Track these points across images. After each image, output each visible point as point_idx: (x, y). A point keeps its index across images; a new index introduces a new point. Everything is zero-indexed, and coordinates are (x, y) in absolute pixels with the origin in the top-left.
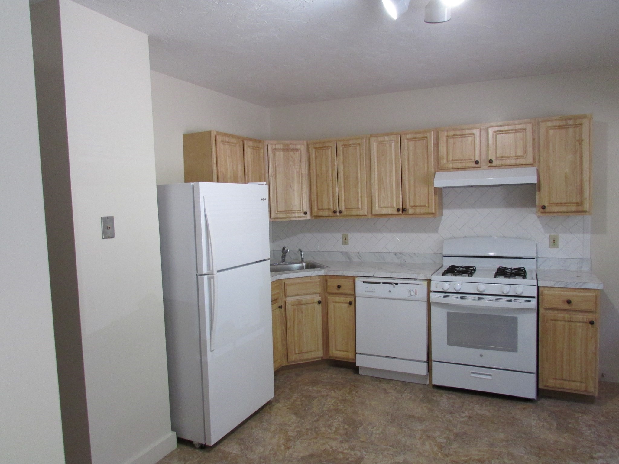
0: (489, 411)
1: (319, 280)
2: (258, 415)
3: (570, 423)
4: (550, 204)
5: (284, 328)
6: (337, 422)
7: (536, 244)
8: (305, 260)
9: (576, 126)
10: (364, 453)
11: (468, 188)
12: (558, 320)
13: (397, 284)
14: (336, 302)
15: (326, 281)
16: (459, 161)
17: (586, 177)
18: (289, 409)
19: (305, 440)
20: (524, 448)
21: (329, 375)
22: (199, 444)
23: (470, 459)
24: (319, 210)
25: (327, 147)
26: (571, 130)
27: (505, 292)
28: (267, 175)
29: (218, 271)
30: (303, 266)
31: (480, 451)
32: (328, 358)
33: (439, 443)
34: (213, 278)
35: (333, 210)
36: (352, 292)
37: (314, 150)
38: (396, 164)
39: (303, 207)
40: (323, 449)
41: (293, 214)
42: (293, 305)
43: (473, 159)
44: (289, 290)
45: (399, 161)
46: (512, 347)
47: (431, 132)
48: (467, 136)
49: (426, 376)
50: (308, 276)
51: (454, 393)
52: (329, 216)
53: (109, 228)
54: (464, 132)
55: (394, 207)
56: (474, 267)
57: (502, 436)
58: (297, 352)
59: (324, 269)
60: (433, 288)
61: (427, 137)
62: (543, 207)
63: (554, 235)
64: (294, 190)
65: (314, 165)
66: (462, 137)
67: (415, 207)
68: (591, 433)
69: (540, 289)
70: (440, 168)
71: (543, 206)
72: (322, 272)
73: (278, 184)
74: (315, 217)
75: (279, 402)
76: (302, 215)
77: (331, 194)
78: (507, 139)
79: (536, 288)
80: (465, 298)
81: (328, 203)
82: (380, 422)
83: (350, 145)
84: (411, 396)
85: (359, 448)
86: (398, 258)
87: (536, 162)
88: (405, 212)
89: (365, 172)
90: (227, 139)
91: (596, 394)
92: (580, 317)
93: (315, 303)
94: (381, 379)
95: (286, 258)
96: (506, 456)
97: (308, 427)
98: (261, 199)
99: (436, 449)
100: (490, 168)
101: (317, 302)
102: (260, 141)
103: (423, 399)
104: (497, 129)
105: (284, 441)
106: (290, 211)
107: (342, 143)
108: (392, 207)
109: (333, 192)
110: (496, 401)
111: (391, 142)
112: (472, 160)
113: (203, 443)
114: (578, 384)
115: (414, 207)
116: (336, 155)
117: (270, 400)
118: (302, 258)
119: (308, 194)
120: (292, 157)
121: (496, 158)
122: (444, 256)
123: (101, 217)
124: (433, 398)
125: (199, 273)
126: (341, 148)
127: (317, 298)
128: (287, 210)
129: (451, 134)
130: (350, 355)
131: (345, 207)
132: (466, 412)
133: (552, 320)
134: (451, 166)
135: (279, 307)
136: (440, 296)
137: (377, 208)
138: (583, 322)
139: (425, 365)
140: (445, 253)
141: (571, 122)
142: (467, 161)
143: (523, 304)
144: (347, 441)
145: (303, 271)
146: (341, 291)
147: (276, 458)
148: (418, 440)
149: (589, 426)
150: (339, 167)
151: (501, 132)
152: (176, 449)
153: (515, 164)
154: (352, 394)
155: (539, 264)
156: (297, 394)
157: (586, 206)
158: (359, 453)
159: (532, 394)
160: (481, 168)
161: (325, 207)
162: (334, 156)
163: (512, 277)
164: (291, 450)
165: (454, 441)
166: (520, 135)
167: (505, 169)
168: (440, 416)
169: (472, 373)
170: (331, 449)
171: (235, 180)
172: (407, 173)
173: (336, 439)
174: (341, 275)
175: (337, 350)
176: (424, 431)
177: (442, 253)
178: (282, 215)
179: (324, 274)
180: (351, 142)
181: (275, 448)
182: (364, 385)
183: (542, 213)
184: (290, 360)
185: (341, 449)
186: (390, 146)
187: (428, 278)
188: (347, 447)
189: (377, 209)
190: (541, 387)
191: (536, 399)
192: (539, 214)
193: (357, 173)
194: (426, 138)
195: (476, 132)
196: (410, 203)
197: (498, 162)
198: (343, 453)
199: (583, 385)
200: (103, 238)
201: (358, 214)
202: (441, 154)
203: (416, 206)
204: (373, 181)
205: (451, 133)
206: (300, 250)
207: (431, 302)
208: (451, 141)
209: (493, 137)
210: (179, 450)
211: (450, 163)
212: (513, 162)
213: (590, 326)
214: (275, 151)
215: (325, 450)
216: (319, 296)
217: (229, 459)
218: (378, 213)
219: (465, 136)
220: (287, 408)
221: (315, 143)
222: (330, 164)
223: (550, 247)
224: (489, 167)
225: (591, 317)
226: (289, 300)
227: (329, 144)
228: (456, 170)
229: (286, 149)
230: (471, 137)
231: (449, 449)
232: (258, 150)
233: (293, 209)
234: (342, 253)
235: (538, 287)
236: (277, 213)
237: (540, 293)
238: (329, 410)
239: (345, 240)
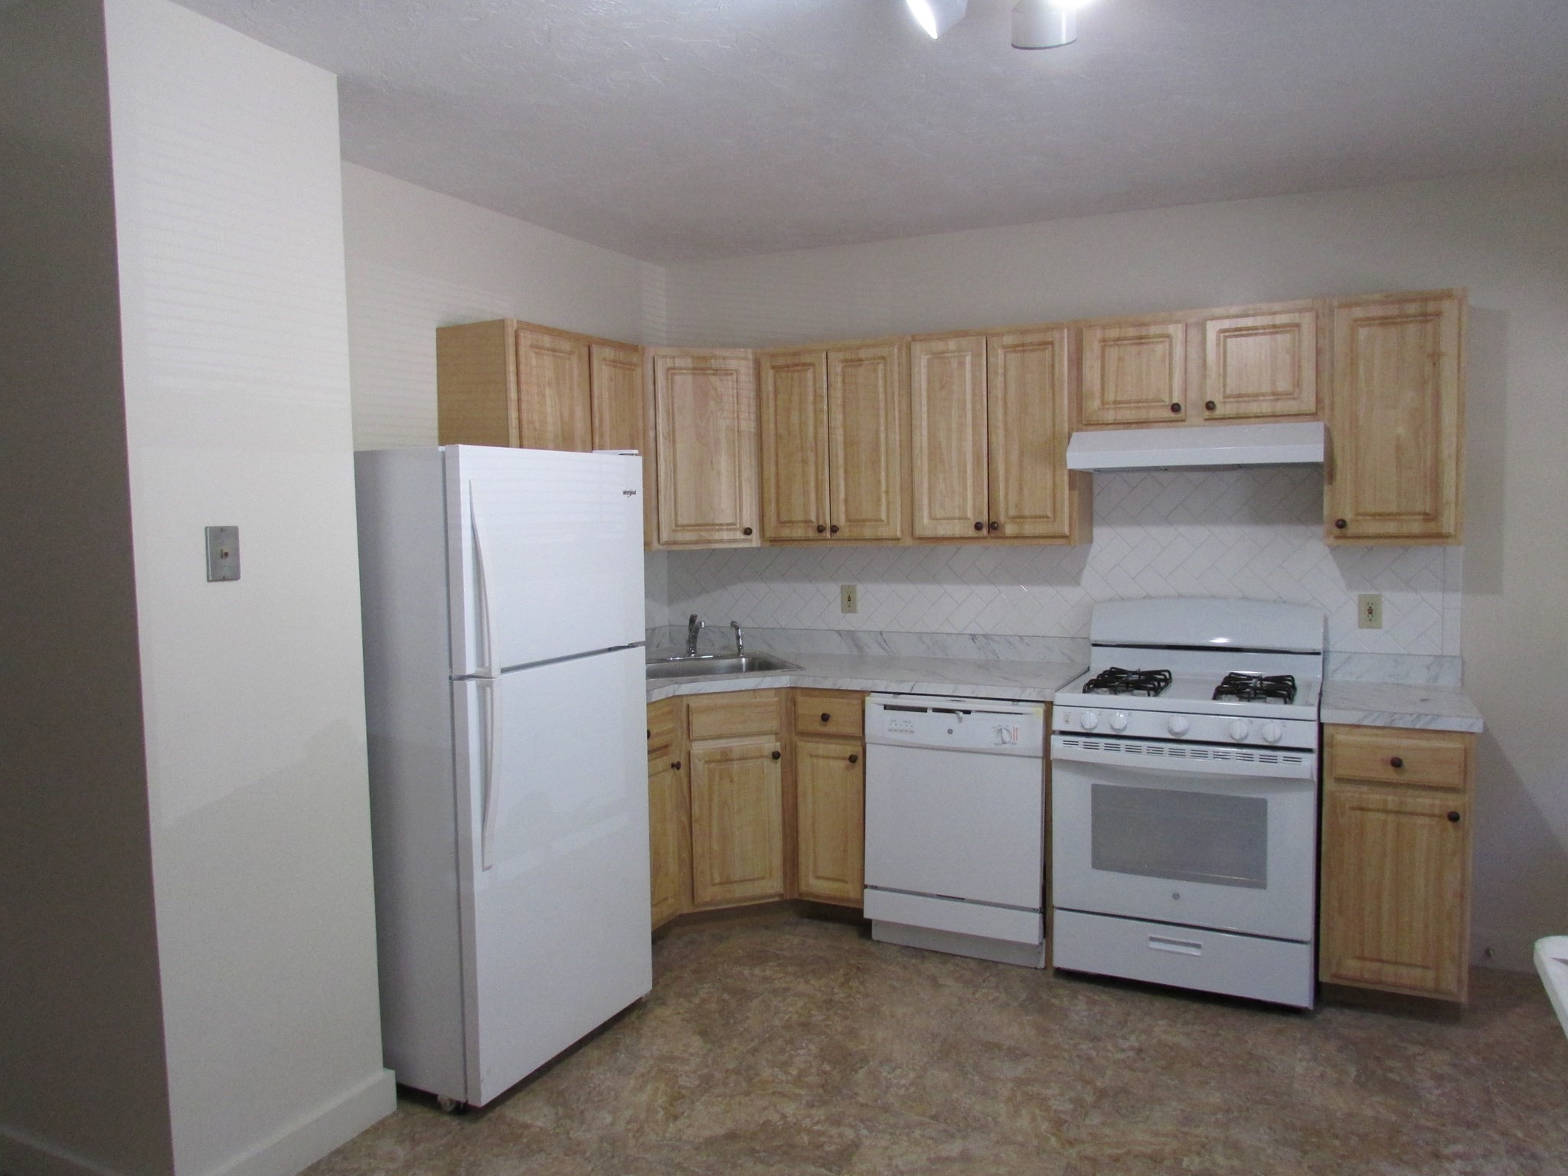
0: (1188, 1035)
1: (777, 699)
2: (608, 1035)
3: (1391, 1070)
4: (1358, 514)
5: (684, 818)
6: (805, 1054)
7: (1325, 616)
8: (746, 650)
9: (1425, 317)
10: (865, 1132)
11: (1155, 474)
12: (1369, 810)
13: (967, 712)
14: (817, 756)
15: (794, 703)
16: (1132, 405)
17: (1448, 449)
18: (686, 1021)
19: (720, 1099)
20: (1268, 1131)
21: (796, 941)
22: (451, 1101)
23: (1128, 1153)
24: (780, 523)
25: (804, 365)
26: (1412, 329)
27: (1237, 737)
28: (652, 434)
29: (504, 671)
30: (742, 666)
31: (1156, 1134)
32: (796, 896)
33: (1055, 1111)
34: (491, 685)
35: (815, 525)
36: (857, 731)
37: (771, 373)
38: (974, 409)
39: (741, 516)
40: (761, 1122)
41: (717, 533)
42: (708, 762)
43: (1167, 399)
44: (699, 724)
45: (982, 404)
46: (1254, 875)
47: (1063, 329)
48: (1151, 340)
49: (1037, 946)
50: (748, 690)
51: (1107, 989)
52: (807, 540)
53: (226, 554)
54: (1144, 331)
55: (968, 519)
56: (1167, 674)
57: (1216, 1098)
58: (717, 880)
59: (792, 673)
60: (1058, 724)
61: (1052, 343)
62: (1340, 523)
63: (1370, 596)
64: (719, 473)
65: (772, 410)
66: (1141, 344)
67: (1019, 518)
68: (1443, 1095)
69: (1327, 731)
70: (1084, 422)
71: (1339, 521)
72: (781, 680)
73: (679, 455)
74: (771, 541)
75: (664, 1004)
76: (740, 535)
77: (812, 484)
78: (1251, 351)
79: (1314, 726)
80: (1138, 750)
81: (805, 507)
82: (914, 1058)
83: (861, 360)
84: (998, 994)
85: (851, 1119)
86: (979, 648)
87: (1323, 408)
88: (994, 531)
89: (897, 430)
90: (547, 341)
91: (1464, 999)
92: (1423, 801)
93: (766, 757)
94: (926, 953)
95: (700, 645)
96: (1220, 1148)
97: (730, 1067)
98: (625, 493)
99: (1045, 1126)
100: (1207, 423)
101: (771, 756)
102: (634, 348)
103: (1028, 1003)
104: (1227, 324)
105: (665, 1099)
106: (708, 525)
107: (841, 356)
108: (964, 518)
109: (817, 479)
110: (1212, 1010)
111: (962, 354)
112: (1164, 401)
113: (463, 1100)
114: (1418, 973)
115: (1018, 520)
116: (825, 386)
117: (641, 998)
118: (739, 646)
119: (754, 484)
120: (716, 390)
121: (1225, 397)
122: (1095, 645)
123: (206, 528)
124: (1053, 1000)
125: (455, 673)
126: (839, 370)
127: (771, 744)
128: (700, 522)
129: (1112, 336)
130: (849, 890)
131: (846, 516)
132: (1133, 1038)
133: (1353, 809)
134: (1110, 416)
135: (673, 766)
136: (1076, 743)
137: (926, 521)
138: (1432, 816)
139: (1037, 918)
140: (1096, 637)
141: (1412, 309)
142: (1151, 404)
143: (1282, 767)
144: (824, 1103)
145: (740, 675)
146: (830, 728)
147: (641, 1140)
148: (1002, 1105)
149: (1439, 1078)
150: (832, 415)
151: (1238, 332)
152: (394, 1113)
153: (1270, 414)
154: (851, 988)
155: (1331, 667)
156: (710, 984)
157: (1448, 523)
158: (850, 1134)
159: (1301, 995)
160: (1186, 423)
161: (798, 516)
162: (821, 388)
163: (1259, 698)
164: (680, 1123)
165: (1095, 1107)
166: (1283, 340)
167: (1245, 427)
168: (1066, 1047)
169: (1152, 939)
170: (782, 1122)
171: (566, 443)
172: (1001, 432)
173: (798, 1097)
174: (830, 687)
175: (818, 878)
176: (1019, 1082)
177: (1088, 638)
178: (688, 536)
179: (789, 686)
180: (862, 354)
181: (643, 1116)
182: (884, 966)
183: (1338, 537)
184: (698, 900)
185: (807, 1122)
186: (962, 364)
187: (1048, 699)
188: (823, 1118)
189: (925, 524)
190: (1324, 978)
191: (1311, 1007)
192: (1331, 540)
193: (877, 433)
194: (1050, 347)
195: (1176, 331)
196: (1007, 510)
197: (1228, 406)
198: (809, 1131)
199: (1430, 974)
200: (209, 581)
201: (879, 534)
202: (1086, 385)
203: (1024, 517)
204: (916, 451)
205: (1113, 333)
206: (735, 626)
207: (1052, 758)
208: (1113, 353)
209: (1218, 345)
210: (401, 1115)
211: (1108, 408)
212: (1266, 407)
213: (1450, 824)
214: (672, 374)
215: (767, 1123)
216: (774, 741)
217: (525, 1140)
218: (929, 533)
219: (1147, 341)
220: (683, 1020)
221: (773, 356)
222: (810, 408)
223: (1361, 627)
224: (1206, 420)
225: (1453, 802)
226: (698, 748)
227: (807, 359)
228: (1122, 426)
229: (702, 369)
230: (1161, 342)
231: (1079, 1127)
232: (629, 369)
233: (717, 522)
234: (839, 633)
235: (1321, 726)
236: (675, 531)
237: (1326, 739)
238: (788, 1027)
239: (849, 601)
